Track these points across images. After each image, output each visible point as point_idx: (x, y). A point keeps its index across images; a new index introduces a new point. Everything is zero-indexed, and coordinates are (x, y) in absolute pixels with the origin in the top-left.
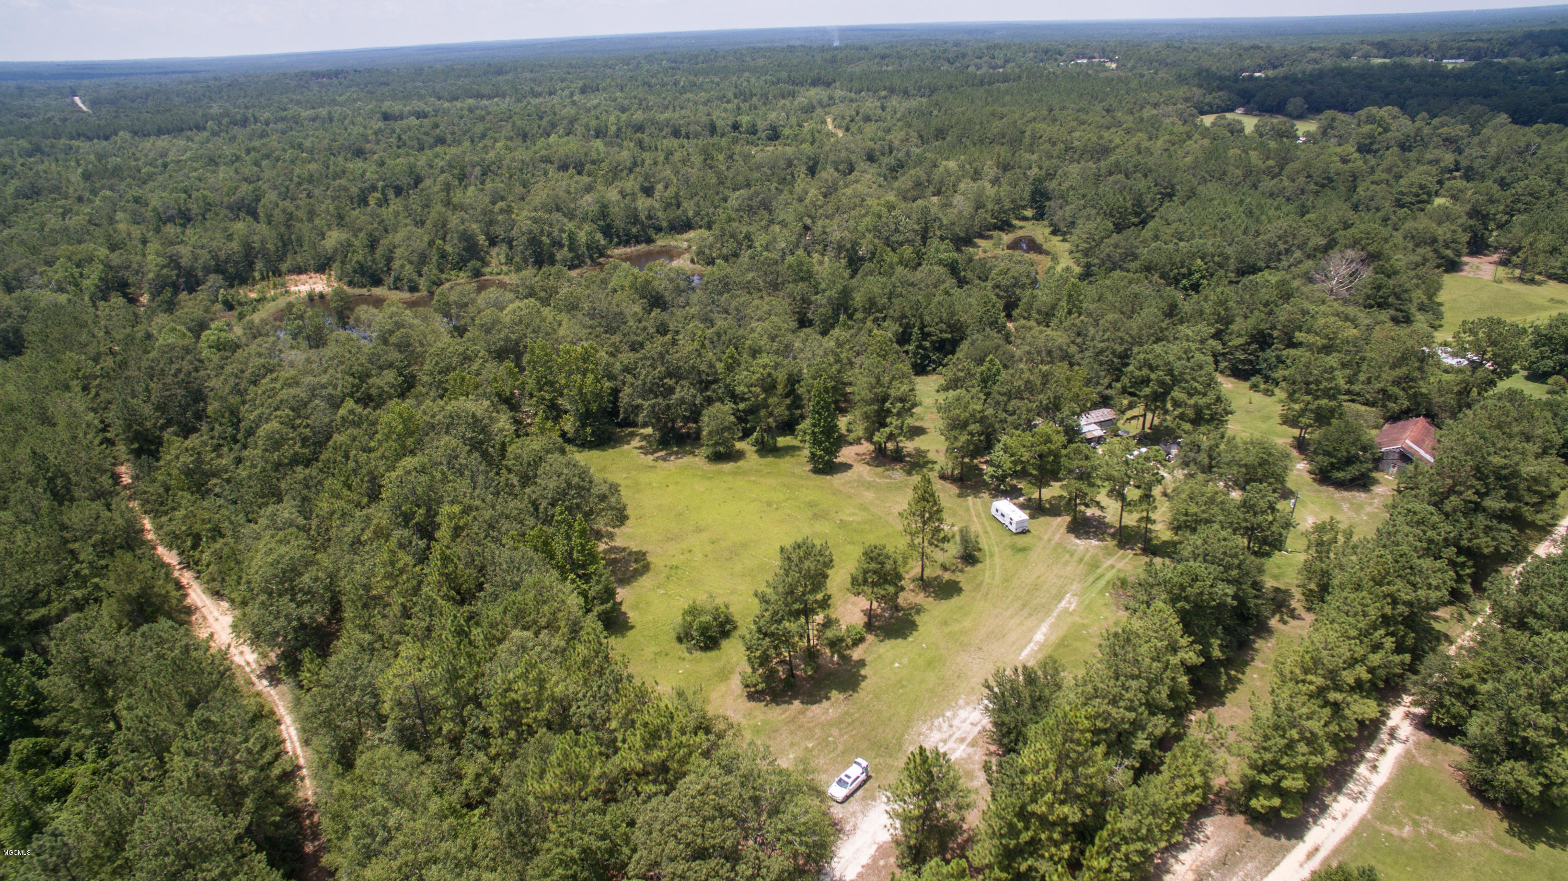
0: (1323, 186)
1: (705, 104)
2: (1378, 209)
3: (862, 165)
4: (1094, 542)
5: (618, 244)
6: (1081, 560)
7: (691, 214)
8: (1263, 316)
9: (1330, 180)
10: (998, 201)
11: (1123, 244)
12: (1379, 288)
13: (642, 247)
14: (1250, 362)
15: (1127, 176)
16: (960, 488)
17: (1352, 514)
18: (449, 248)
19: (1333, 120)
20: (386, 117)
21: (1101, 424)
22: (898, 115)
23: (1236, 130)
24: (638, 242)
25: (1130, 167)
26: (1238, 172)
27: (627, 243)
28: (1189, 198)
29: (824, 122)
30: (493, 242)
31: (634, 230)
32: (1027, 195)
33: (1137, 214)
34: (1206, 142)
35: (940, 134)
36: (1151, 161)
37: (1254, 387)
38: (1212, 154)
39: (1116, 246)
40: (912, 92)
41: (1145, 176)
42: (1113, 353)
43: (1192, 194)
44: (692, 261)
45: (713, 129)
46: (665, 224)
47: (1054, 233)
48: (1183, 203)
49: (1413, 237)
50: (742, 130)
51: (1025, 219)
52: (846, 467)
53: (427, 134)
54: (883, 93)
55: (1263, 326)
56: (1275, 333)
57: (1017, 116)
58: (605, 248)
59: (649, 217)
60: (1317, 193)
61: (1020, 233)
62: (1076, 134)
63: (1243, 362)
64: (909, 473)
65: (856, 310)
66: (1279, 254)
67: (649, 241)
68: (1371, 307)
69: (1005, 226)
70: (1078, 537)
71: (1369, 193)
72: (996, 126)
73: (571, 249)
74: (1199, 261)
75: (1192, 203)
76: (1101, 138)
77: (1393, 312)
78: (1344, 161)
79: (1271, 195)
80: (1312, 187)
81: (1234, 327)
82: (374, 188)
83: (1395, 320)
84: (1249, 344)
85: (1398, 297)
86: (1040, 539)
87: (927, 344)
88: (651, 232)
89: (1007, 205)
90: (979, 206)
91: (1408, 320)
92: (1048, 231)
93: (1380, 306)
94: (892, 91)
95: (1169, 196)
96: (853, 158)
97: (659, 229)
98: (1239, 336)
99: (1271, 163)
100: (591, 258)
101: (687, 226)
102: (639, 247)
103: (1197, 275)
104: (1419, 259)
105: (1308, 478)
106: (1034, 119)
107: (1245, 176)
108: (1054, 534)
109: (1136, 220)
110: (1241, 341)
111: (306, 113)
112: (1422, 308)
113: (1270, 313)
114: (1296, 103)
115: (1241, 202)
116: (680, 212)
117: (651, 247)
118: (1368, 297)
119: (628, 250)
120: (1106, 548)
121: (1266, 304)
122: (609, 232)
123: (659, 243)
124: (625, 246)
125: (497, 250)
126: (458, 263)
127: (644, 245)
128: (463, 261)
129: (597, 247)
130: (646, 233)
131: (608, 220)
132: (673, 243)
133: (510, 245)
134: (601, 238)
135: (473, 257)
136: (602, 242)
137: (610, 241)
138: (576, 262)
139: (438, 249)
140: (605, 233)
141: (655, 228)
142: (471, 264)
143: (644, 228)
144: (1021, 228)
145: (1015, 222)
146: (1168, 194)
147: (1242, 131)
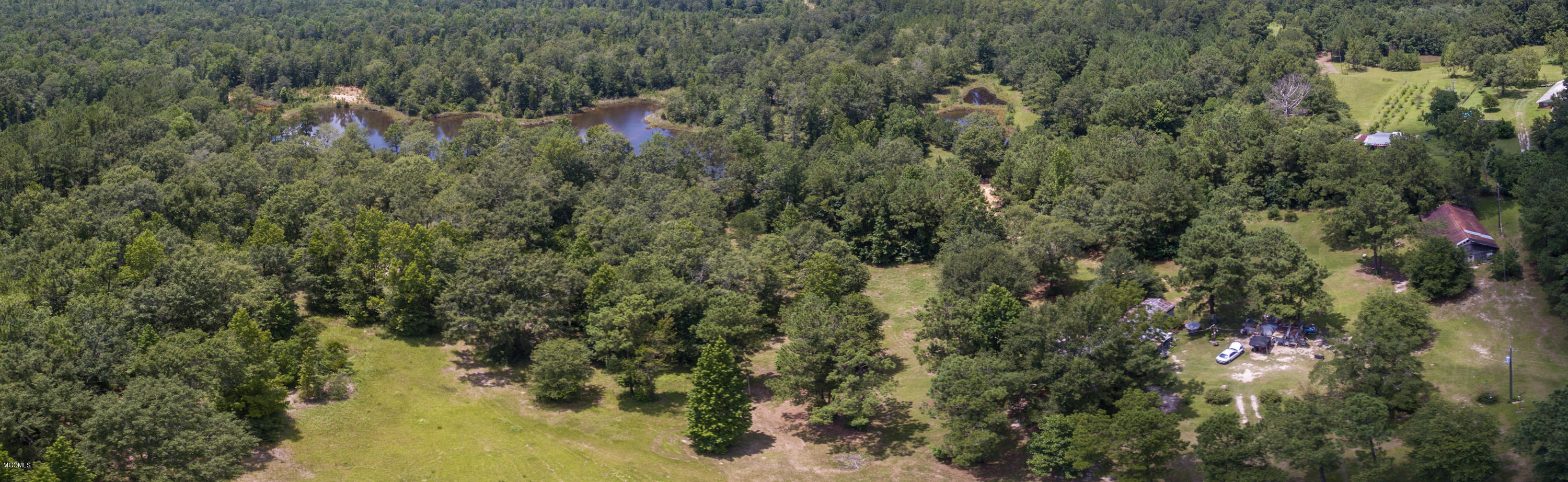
5: (604, 95)
7: (673, 73)
10: (952, 60)
13: (626, 100)
18: (453, 84)
24: (621, 94)
27: (612, 95)
30: (495, 84)
31: (619, 85)
46: (649, 81)
47: (1004, 83)
48: (1106, 49)
58: (589, 98)
59: (635, 74)
67: (632, 94)
88: (636, 88)
89: (960, 62)
92: (996, 82)
95: (1089, 45)
97: (643, 85)
100: (574, 107)
101: (670, 83)
102: (622, 100)
116: (663, 72)
117: (634, 100)
119: (611, 102)
122: (596, 86)
123: (642, 97)
124: (609, 98)
125: (498, 91)
126: (458, 97)
127: (627, 98)
128: (463, 96)
129: (581, 98)
130: (630, 88)
131: (596, 75)
132: (653, 98)
133: (506, 88)
134: (587, 91)
135: (470, 95)
136: (587, 94)
137: (596, 93)
138: (558, 109)
139: (445, 84)
140: (591, 86)
141: (639, 84)
142: (466, 101)
143: (628, 84)
144: (973, 80)
145: (967, 76)
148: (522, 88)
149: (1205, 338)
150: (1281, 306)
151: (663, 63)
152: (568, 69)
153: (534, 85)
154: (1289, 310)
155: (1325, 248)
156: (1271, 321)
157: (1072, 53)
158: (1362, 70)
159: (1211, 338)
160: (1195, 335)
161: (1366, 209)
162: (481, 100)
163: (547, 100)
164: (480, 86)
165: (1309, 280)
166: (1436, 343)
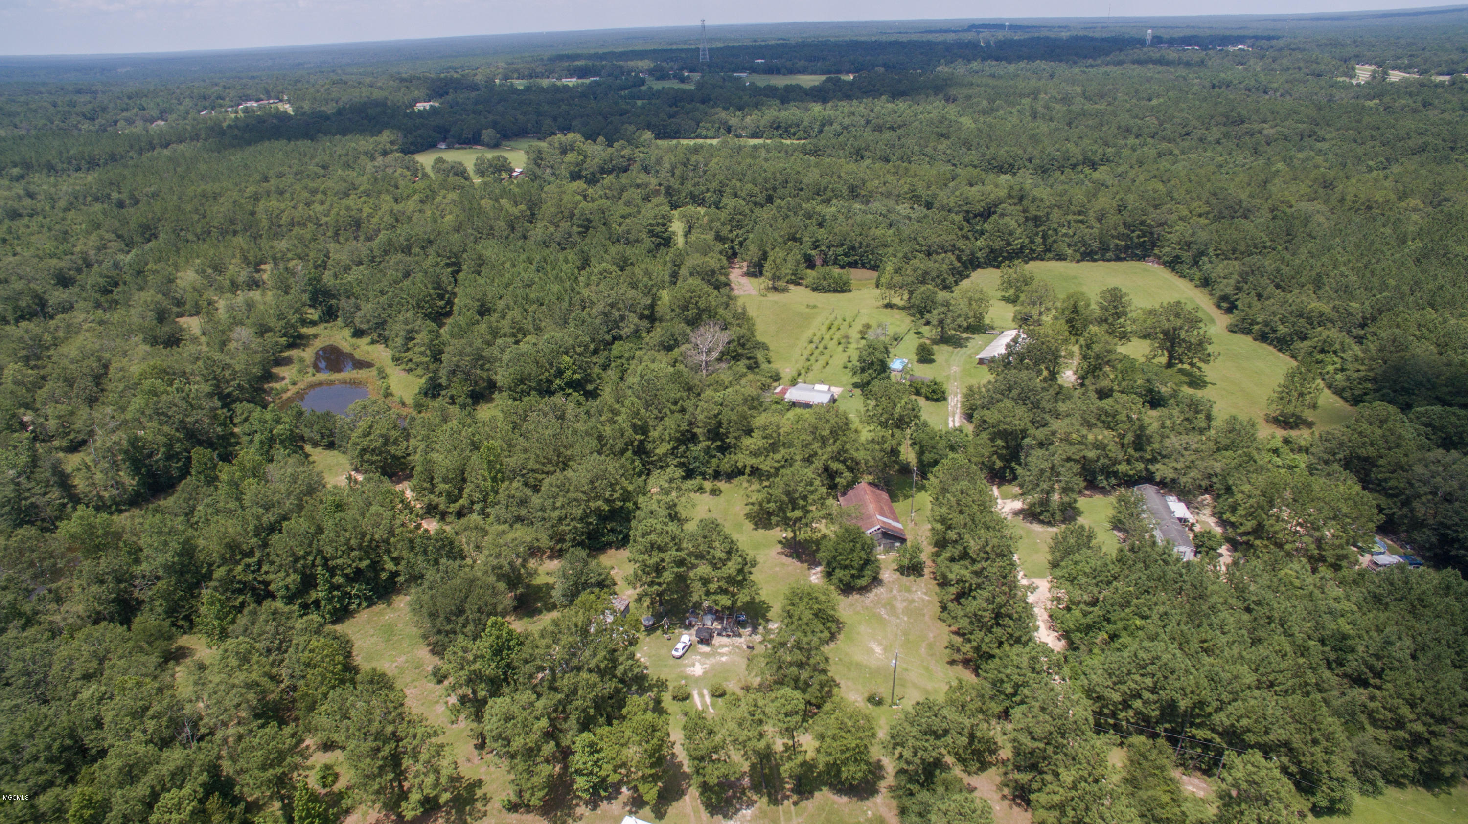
0: (586, 228)
2: (638, 241)
3: (57, 296)
4: (746, 814)
9: (588, 220)
10: (282, 317)
11: (468, 350)
12: (729, 343)
15: (408, 254)
16: (544, 814)
17: (894, 620)
19: (540, 152)
22: (62, 204)
23: (460, 172)
25: (405, 242)
26: (502, 224)
28: (483, 267)
32: (306, 297)
33: (441, 297)
34: (455, 197)
36: (417, 229)
37: (699, 489)
38: (468, 209)
39: (463, 353)
40: (59, 166)
41: (426, 250)
43: (481, 261)
47: (359, 333)
51: (314, 323)
55: (682, 427)
56: (698, 431)
60: (583, 235)
61: (318, 344)
62: (318, 208)
66: (615, 321)
68: (728, 361)
69: (297, 341)
71: (624, 227)
72: (219, 211)
74: (566, 358)
75: (485, 271)
76: (348, 209)
77: (745, 361)
79: (547, 245)
80: (577, 230)
81: (654, 434)
83: (750, 368)
84: (676, 448)
87: (341, 579)
89: (291, 317)
90: (263, 330)
92: (347, 333)
93: (736, 359)
94: (28, 166)
95: (458, 266)
96: (39, 289)
98: (663, 440)
99: (522, 207)
103: (569, 373)
105: (832, 589)
107: (511, 227)
109: (442, 303)
110: (668, 446)
112: (755, 346)
114: (488, 134)
118: (723, 353)
144: (315, 336)
145: (305, 331)
146: (453, 264)
147: (465, 171)
149: (659, 632)
150: (718, 597)
154: (725, 601)
155: (749, 526)
156: (710, 610)
157: (438, 285)
158: (785, 290)
159: (664, 632)
160: (650, 630)
161: (788, 494)
165: (740, 571)
166: (841, 637)
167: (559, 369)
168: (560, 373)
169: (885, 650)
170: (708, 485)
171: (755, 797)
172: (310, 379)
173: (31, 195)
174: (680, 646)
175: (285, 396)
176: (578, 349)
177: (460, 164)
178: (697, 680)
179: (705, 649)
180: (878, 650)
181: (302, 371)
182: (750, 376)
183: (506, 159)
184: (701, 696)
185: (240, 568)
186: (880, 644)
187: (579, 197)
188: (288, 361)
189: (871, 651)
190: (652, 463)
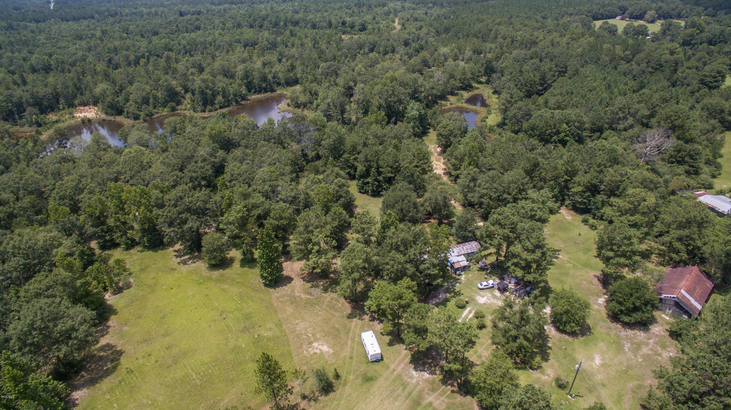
0: (656, 69)
1: (338, 9)
2: (688, 85)
4: (426, 375)
5: (255, 92)
6: (410, 394)
7: (299, 76)
8: (595, 174)
9: (661, 66)
10: (464, 74)
11: (524, 108)
12: (679, 151)
13: (268, 95)
14: (585, 203)
15: (541, 60)
16: (353, 308)
17: (630, 355)
18: (159, 95)
19: (670, 25)
20: (181, 14)
21: (468, 256)
23: (612, 31)
24: (266, 91)
25: (543, 54)
26: (607, 59)
27: (260, 92)
28: (574, 75)
29: (393, 22)
30: (187, 91)
31: (264, 85)
32: (482, 70)
33: (542, 85)
34: (592, 39)
35: (447, 30)
36: (556, 51)
37: (585, 221)
38: (592, 47)
39: (520, 109)
40: (445, 5)
41: (552, 60)
42: (490, 198)
43: (576, 73)
44: (288, 105)
45: (330, 25)
46: (283, 81)
47: (494, 93)
48: (570, 78)
49: (708, 109)
50: (347, 25)
51: (481, 83)
52: (289, 279)
53: (191, 24)
54: (431, 5)
55: (594, 181)
56: (602, 187)
57: (489, 21)
58: (246, 95)
59: (274, 77)
60: (651, 73)
61: (476, 92)
62: (520, 33)
63: (580, 203)
64: (326, 290)
65: (345, 152)
66: (619, 119)
67: (273, 91)
68: (673, 163)
69: (467, 87)
70: (416, 369)
71: (684, 75)
73: (223, 97)
74: (565, 126)
75: (575, 78)
76: (532, 35)
77: (687, 167)
78: (672, 53)
79: (624, 74)
80: (650, 69)
81: (577, 179)
82: (143, 56)
83: (688, 173)
84: (584, 192)
85: (691, 157)
86: (388, 368)
87: (381, 178)
88: (274, 86)
89: (469, 76)
90: (452, 76)
91: (697, 173)
92: (491, 91)
93: (679, 162)
95: (562, 73)
96: (395, 44)
97: (279, 84)
98: (579, 185)
99: (628, 52)
100: (237, 102)
101: (296, 82)
102: (266, 94)
103: (563, 134)
104: (709, 127)
105: (604, 312)
106: (499, 24)
107: (611, 61)
108: (400, 362)
109: (541, 88)
110: (580, 189)
111: (145, 11)
112: (708, 162)
113: (601, 171)
114: (650, 14)
115: (605, 78)
116: (292, 74)
117: (273, 94)
118: (671, 156)
119: (259, 96)
120: (433, 382)
121: (599, 166)
122: (250, 87)
123: (278, 92)
124: (258, 94)
125: (188, 95)
126: (164, 103)
127: (269, 93)
128: (167, 102)
129: (240, 95)
130: (271, 86)
131: (249, 80)
132: (285, 92)
133: (193, 94)
134: (244, 90)
135: (172, 100)
136: (244, 92)
137: (250, 91)
138: (226, 104)
139: (153, 95)
140: (247, 87)
141: (277, 83)
142: (169, 104)
143: (270, 84)
144: (477, 88)
145: (475, 85)
146: (562, 72)
147: (616, 30)
148: (202, 92)
151: (293, 68)
152: (232, 77)
153: (210, 90)
157: (543, 78)
162: (179, 103)
163: (220, 98)
164: (176, 94)
166: (581, 339)
167: (558, 131)
168: (558, 133)
169: (602, 365)
170: (591, 221)
171: (438, 372)
172: (460, 104)
173: (426, 14)
174: (485, 283)
175: (444, 108)
176: (576, 124)
177: (615, 26)
178: (477, 304)
179: (497, 293)
180: (598, 361)
181: (459, 101)
182: (683, 177)
183: (646, 28)
184: (470, 312)
185: (353, 157)
186: (603, 359)
187: (668, 52)
188: (457, 94)
189: (593, 359)
190: (568, 195)
